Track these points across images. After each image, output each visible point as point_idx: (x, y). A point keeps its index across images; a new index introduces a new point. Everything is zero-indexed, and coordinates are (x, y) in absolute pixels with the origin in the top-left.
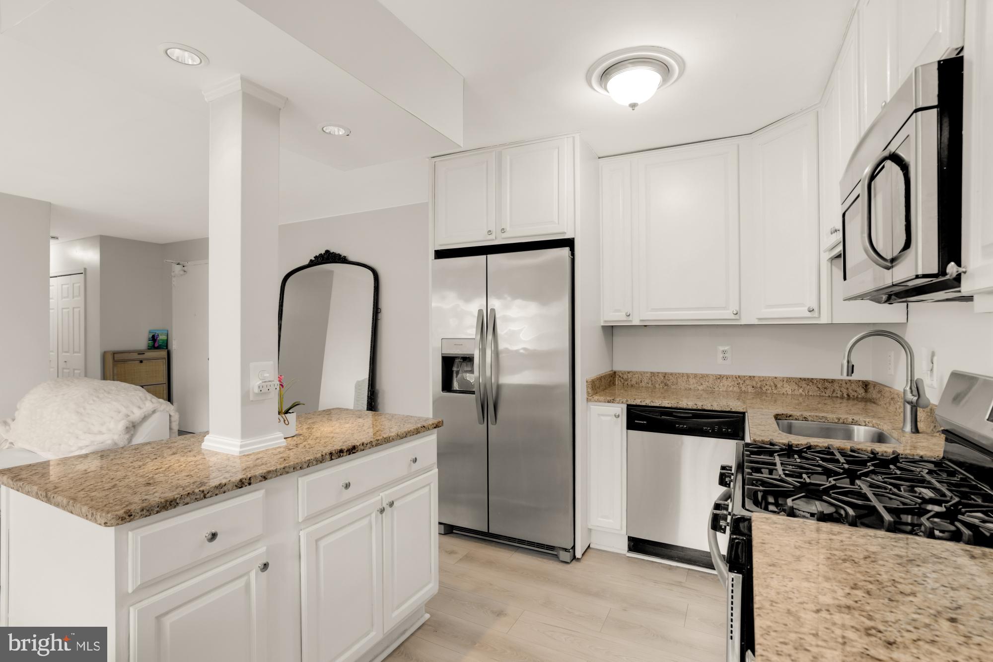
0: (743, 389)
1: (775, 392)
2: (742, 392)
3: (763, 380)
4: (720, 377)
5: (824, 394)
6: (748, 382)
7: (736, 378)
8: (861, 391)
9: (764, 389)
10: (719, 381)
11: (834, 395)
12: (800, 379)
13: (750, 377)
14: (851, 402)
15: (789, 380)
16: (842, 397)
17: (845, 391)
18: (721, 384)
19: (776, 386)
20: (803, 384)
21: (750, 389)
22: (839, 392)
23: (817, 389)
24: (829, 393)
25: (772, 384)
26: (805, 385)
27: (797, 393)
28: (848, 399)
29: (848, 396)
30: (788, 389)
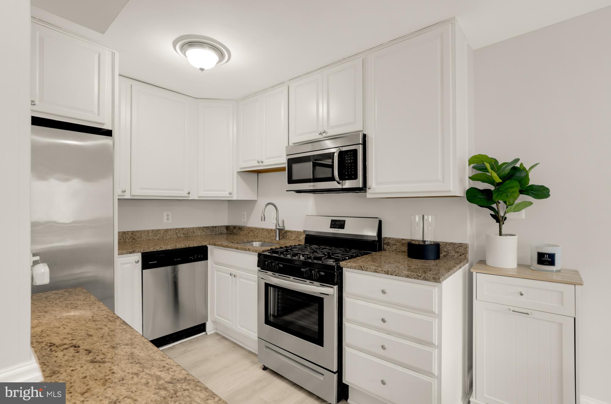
0: (179, 235)
1: (193, 235)
2: (178, 237)
3: (188, 229)
4: (167, 230)
5: (213, 234)
6: (181, 232)
7: (175, 230)
8: (225, 230)
9: (189, 234)
10: (166, 232)
11: (216, 233)
12: (204, 227)
13: (182, 228)
14: (222, 236)
15: (199, 228)
16: (219, 234)
17: (220, 231)
18: (168, 234)
19: (194, 232)
20: (205, 230)
21: (182, 235)
22: (218, 232)
23: (210, 231)
24: (214, 232)
25: (192, 231)
26: (206, 230)
27: (202, 234)
28: (221, 234)
29: (221, 233)
30: (199, 233)
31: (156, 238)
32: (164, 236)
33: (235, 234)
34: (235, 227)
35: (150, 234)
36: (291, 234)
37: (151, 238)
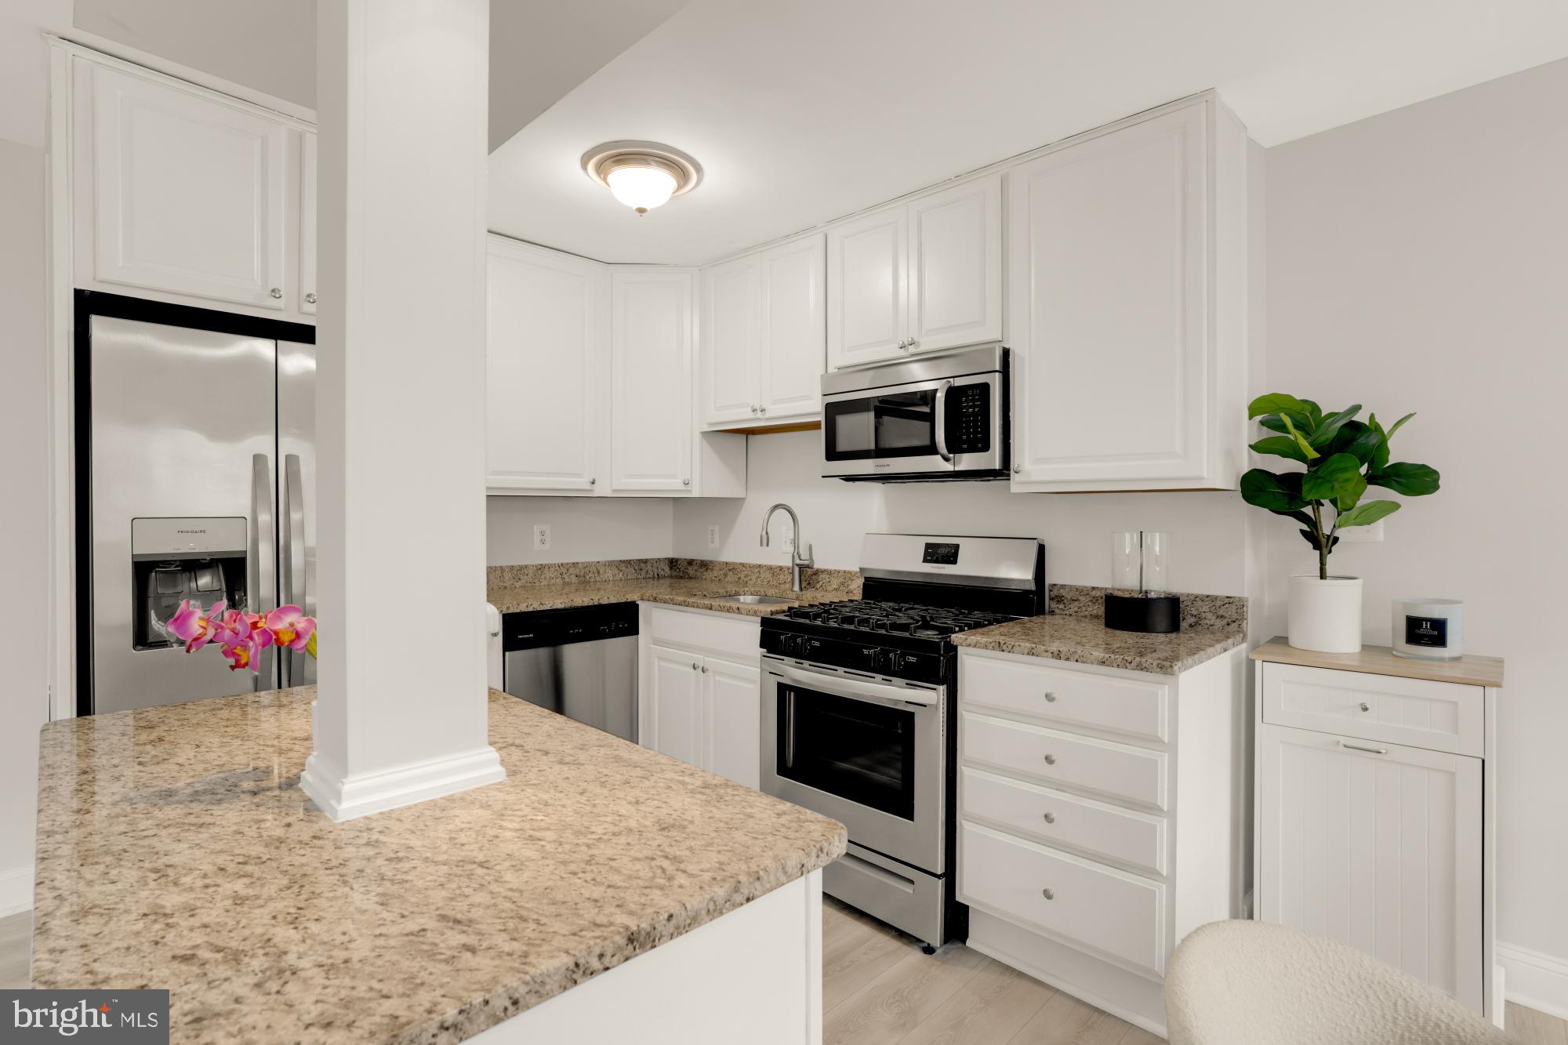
0: (566, 579)
1: (596, 579)
2: (565, 584)
3: (587, 565)
4: (541, 568)
5: (640, 576)
6: (571, 570)
7: (562, 566)
8: (668, 569)
9: (586, 577)
11: (647, 576)
12: (622, 561)
13: (574, 563)
14: (662, 581)
15: (612, 563)
16: (653, 578)
17: (655, 570)
18: (541, 577)
19: (599, 573)
21: (572, 579)
22: (651, 571)
24: (643, 573)
26: (624, 568)
27: (617, 578)
28: (658, 579)
29: (658, 575)
30: (609, 574)
31: (518, 584)
32: (536, 581)
33: (691, 578)
34: (691, 562)
35: (507, 576)
36: (827, 576)
37: (507, 584)
